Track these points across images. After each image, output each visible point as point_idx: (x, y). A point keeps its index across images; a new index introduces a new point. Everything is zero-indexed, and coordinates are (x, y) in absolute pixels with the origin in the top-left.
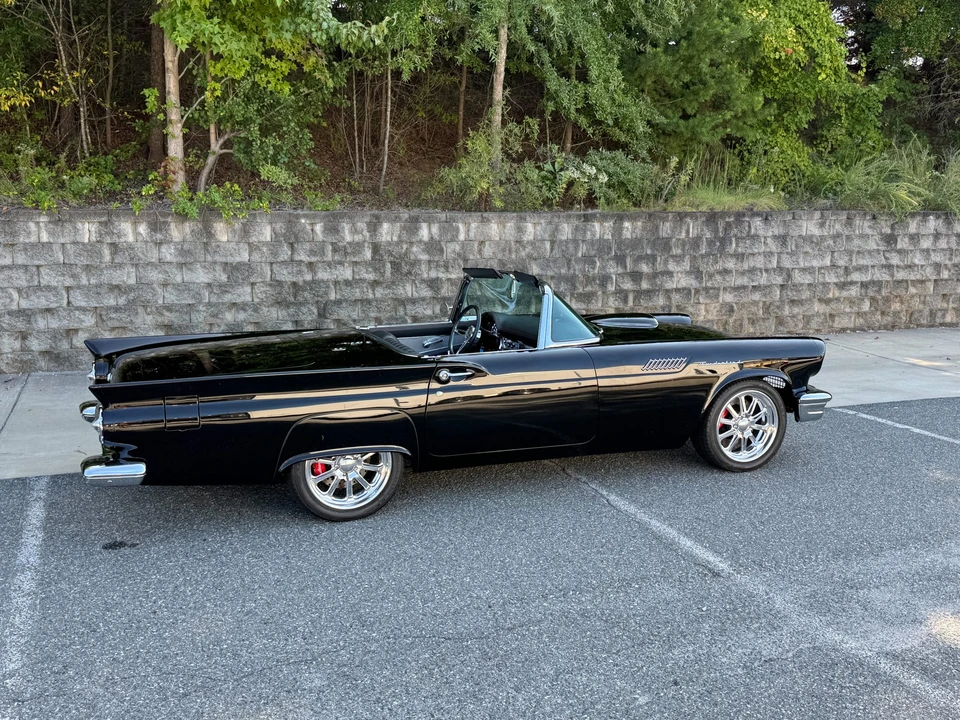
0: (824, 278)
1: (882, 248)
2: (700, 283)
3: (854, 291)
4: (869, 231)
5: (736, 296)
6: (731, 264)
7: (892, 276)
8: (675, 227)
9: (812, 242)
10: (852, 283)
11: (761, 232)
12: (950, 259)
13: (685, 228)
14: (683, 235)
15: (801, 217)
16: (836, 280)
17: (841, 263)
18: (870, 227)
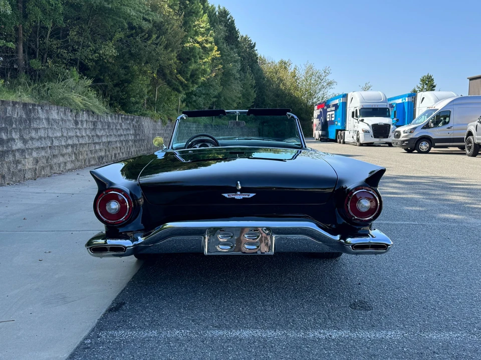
0: (61, 142)
1: (74, 127)
2: (25, 145)
3: (70, 150)
4: (70, 118)
5: (37, 153)
6: (33, 134)
7: (79, 141)
8: (13, 110)
9: (56, 123)
10: (69, 145)
11: (41, 116)
12: (91, 133)
13: (16, 110)
14: (16, 115)
15: (52, 108)
16: (65, 144)
17: (65, 134)
18: (70, 116)
